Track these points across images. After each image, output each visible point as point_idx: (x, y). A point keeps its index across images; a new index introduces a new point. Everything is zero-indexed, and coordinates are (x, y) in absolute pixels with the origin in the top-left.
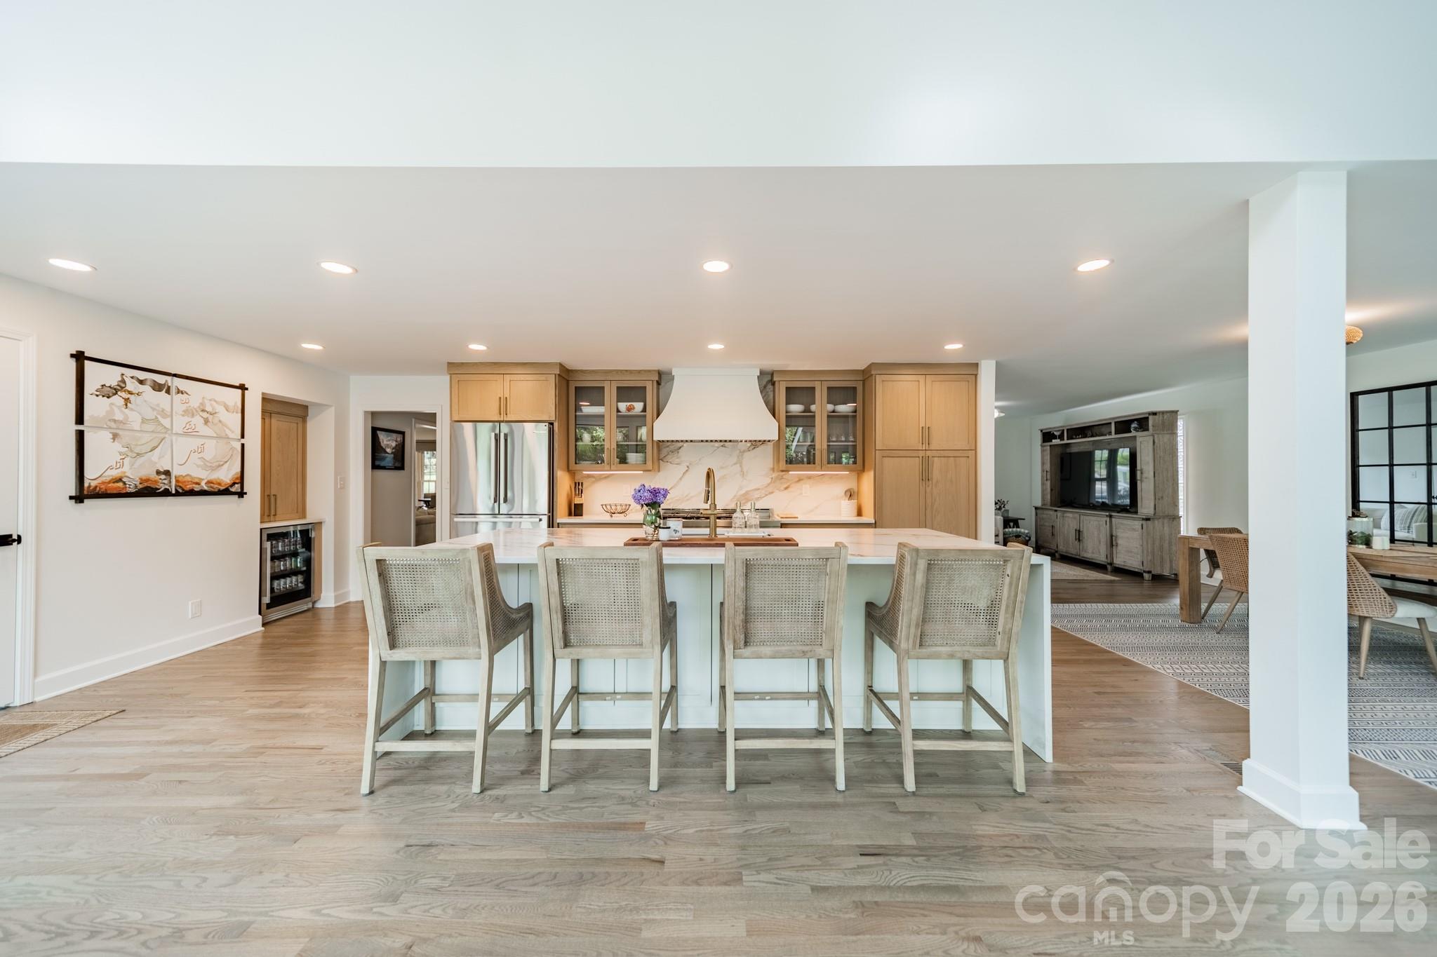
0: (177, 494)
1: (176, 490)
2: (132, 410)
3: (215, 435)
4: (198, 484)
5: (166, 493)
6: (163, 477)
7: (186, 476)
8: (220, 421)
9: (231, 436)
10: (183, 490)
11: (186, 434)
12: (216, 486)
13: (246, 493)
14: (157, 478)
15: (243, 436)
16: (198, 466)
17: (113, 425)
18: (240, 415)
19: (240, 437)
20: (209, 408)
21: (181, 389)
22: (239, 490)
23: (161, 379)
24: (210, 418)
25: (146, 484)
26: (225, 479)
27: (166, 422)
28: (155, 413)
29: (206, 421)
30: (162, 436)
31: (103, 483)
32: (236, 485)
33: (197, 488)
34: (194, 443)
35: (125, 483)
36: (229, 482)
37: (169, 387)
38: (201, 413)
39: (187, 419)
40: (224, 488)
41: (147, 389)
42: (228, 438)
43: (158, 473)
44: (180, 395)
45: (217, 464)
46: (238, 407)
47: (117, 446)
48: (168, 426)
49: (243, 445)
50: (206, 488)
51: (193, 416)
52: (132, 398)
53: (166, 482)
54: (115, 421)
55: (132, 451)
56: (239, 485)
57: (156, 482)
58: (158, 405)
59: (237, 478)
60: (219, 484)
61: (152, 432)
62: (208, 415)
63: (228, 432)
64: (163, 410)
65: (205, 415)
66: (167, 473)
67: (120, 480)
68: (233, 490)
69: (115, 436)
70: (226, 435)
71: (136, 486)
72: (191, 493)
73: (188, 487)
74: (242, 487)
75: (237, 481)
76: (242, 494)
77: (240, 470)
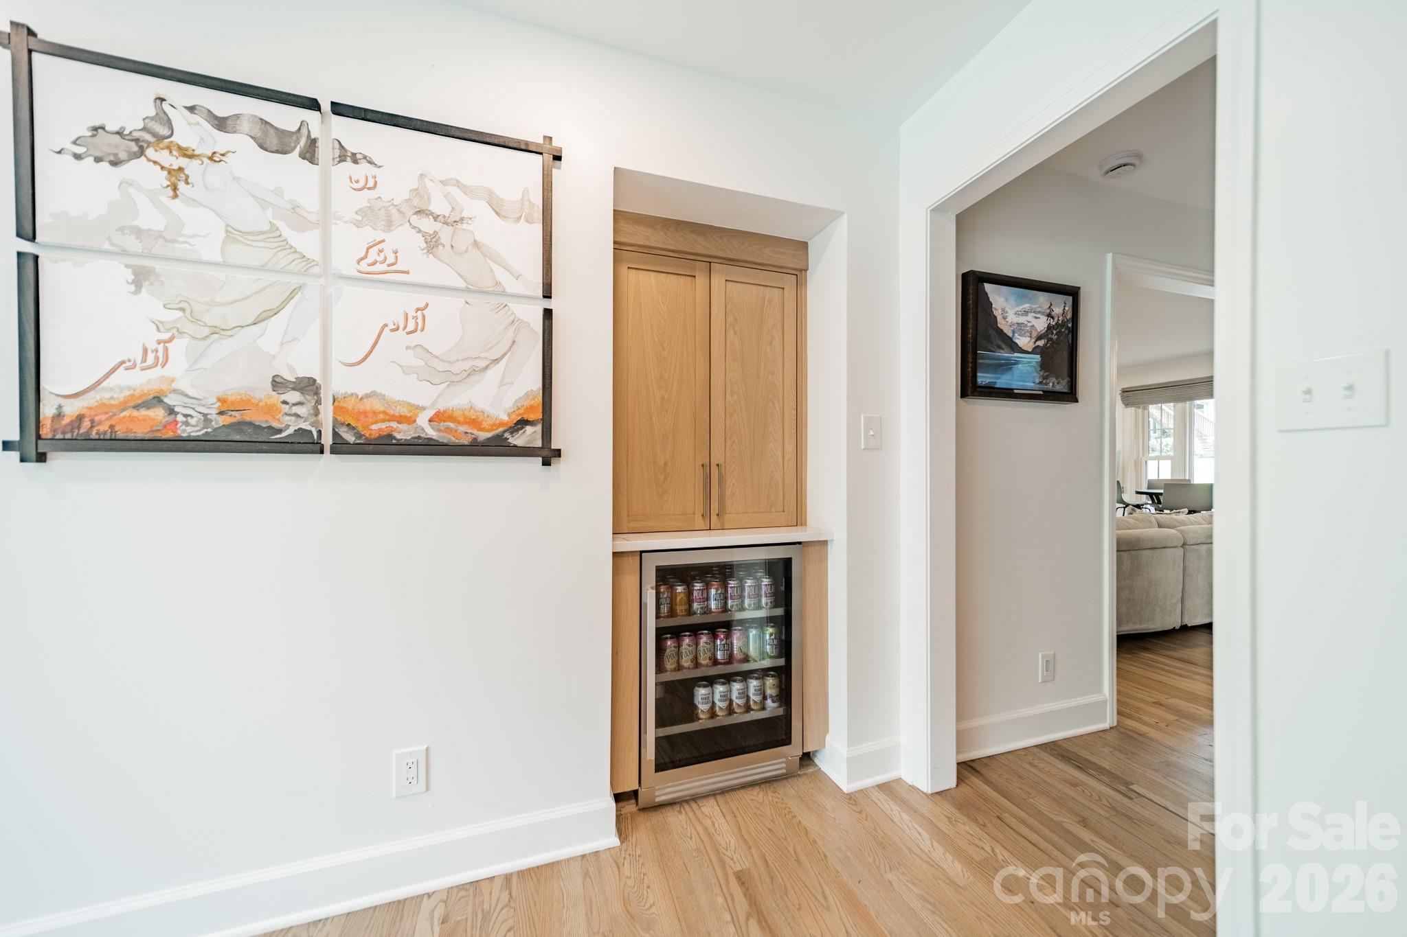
0: (340, 447)
1: (335, 434)
2: (194, 202)
3: (462, 285)
4: (401, 419)
5: (306, 444)
6: (294, 397)
7: (368, 396)
8: (476, 244)
9: (511, 286)
10: (359, 436)
11: (366, 278)
12: (462, 428)
13: (558, 453)
14: (277, 398)
15: (547, 295)
16: (406, 370)
17: (133, 244)
18: (538, 227)
20: (439, 206)
21: (351, 147)
22: (539, 444)
23: (286, 118)
24: (445, 234)
25: (237, 417)
26: (490, 410)
27: (307, 243)
28: (269, 212)
29: (432, 244)
30: (295, 281)
31: (103, 407)
32: (529, 429)
33: (404, 433)
34: (399, 304)
35: (171, 411)
36: (505, 418)
37: (313, 142)
38: (415, 220)
39: (370, 234)
40: (489, 435)
41: (240, 144)
42: (504, 293)
43: (278, 384)
44: (348, 164)
45: (467, 365)
46: (532, 205)
47: (149, 305)
48: (313, 251)
49: (548, 314)
50: (431, 433)
51: (389, 225)
52: (191, 167)
53: (301, 410)
54: (139, 233)
55: (195, 321)
56: (539, 428)
57: (270, 409)
58: (279, 192)
59: (531, 408)
60: (474, 423)
61: (262, 268)
62: (437, 226)
63: (501, 275)
64: (295, 208)
65: (428, 225)
66: (308, 386)
67: (158, 400)
68: (519, 440)
69: (140, 278)
70: (498, 284)
71: (206, 419)
72: (385, 446)
73: (377, 428)
74: (547, 434)
75: (531, 417)
76: (549, 456)
77: (537, 384)
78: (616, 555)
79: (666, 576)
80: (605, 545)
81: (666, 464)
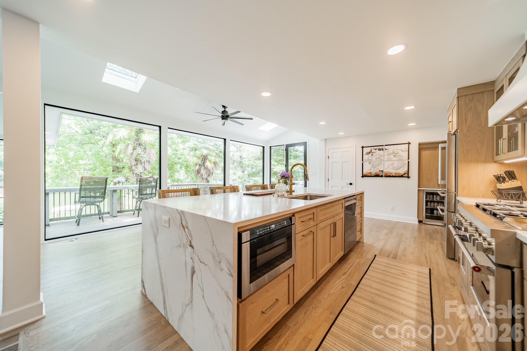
0: (385, 176)
1: (385, 175)
2: (373, 156)
3: (398, 160)
4: (391, 174)
5: (382, 176)
6: (381, 172)
7: (388, 172)
8: (400, 155)
9: (404, 159)
10: (387, 175)
11: (387, 161)
12: (398, 174)
13: (410, 177)
14: (379, 172)
15: (408, 159)
16: (392, 169)
17: (369, 161)
18: (407, 152)
19: (407, 159)
20: (395, 152)
21: (386, 149)
22: (407, 176)
23: (380, 147)
24: (396, 155)
25: (376, 174)
26: (401, 173)
27: (382, 158)
28: (379, 156)
29: (395, 156)
30: (381, 162)
31: (367, 174)
32: (406, 174)
33: (391, 175)
34: (391, 163)
35: (372, 174)
36: (403, 173)
37: (383, 149)
38: (393, 154)
39: (388, 156)
40: (401, 175)
41: (377, 150)
42: (403, 160)
43: (380, 171)
44: (386, 150)
45: (398, 168)
46: (406, 150)
47: (370, 165)
48: (383, 159)
49: (408, 162)
50: (394, 175)
51: (390, 155)
52: (373, 154)
53: (382, 173)
54: (369, 160)
55: (373, 166)
56: (407, 174)
57: (379, 173)
58: (380, 154)
59: (406, 172)
60: (399, 174)
61: (379, 161)
62: (395, 154)
63: (403, 158)
64: (381, 155)
65: (394, 154)
66: (382, 171)
67: (370, 173)
68: (404, 176)
69: (370, 163)
70: (402, 159)
71: (374, 174)
72: (389, 176)
73: (388, 175)
75: (406, 173)
76: (408, 177)
77: (407, 169)
78: (418, 190)
79: (428, 194)
80: (417, 189)
81: (430, 178)
